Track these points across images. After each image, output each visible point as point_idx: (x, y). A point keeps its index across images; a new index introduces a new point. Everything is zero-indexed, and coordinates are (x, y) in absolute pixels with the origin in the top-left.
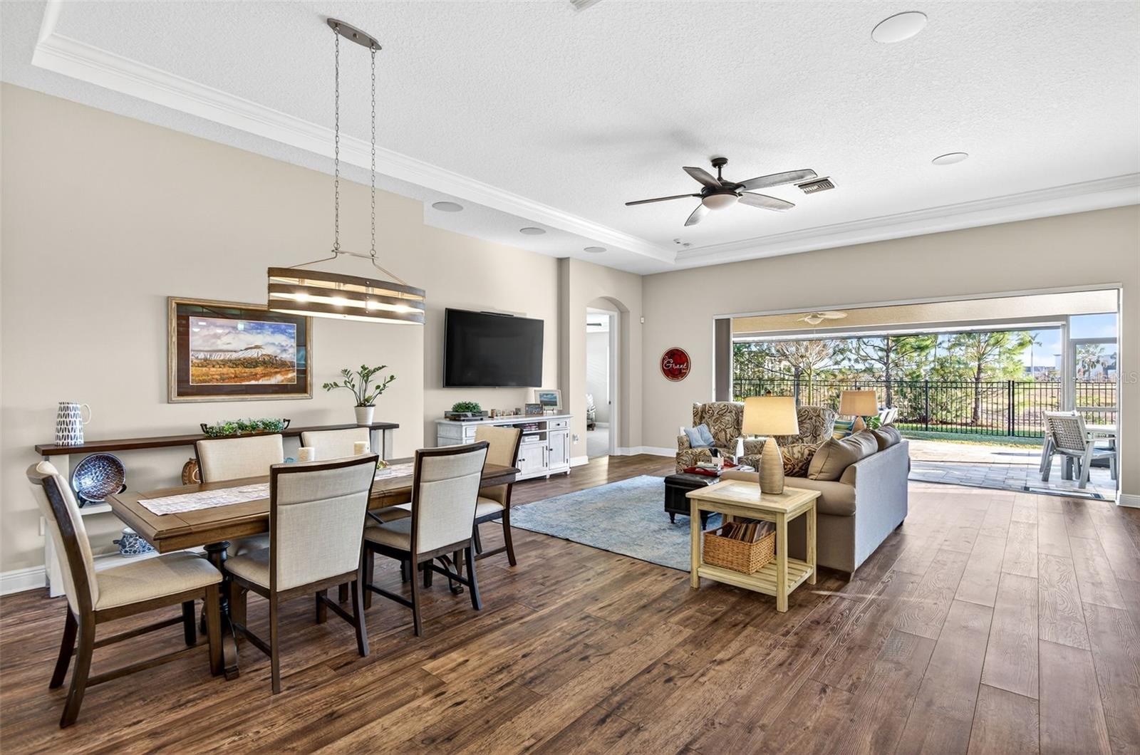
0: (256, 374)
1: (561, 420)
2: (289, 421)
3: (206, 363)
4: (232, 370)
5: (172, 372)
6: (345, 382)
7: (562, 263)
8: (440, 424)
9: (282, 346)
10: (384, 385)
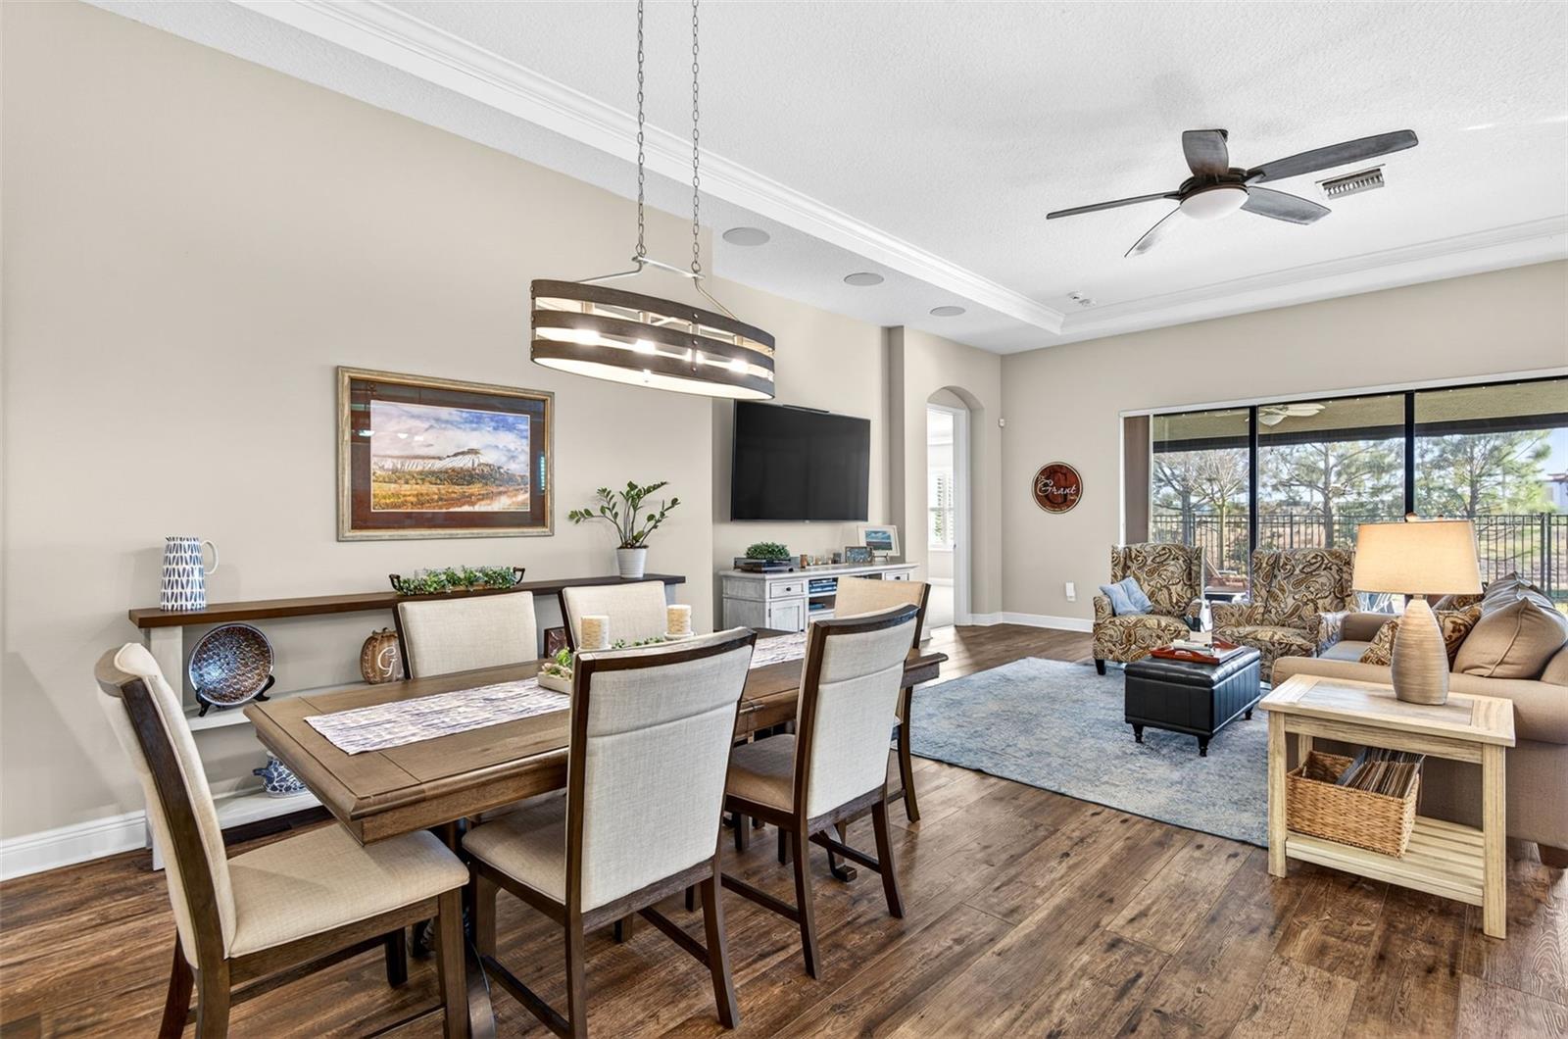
0: (470, 496)
1: (902, 572)
2: (523, 570)
3: (397, 476)
4: (434, 488)
5: (343, 491)
6: (603, 510)
7: (892, 335)
8: (727, 577)
9: (509, 450)
10: (662, 514)
